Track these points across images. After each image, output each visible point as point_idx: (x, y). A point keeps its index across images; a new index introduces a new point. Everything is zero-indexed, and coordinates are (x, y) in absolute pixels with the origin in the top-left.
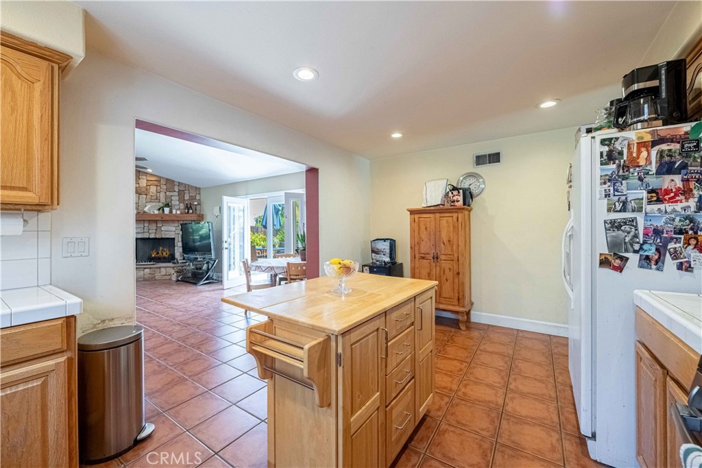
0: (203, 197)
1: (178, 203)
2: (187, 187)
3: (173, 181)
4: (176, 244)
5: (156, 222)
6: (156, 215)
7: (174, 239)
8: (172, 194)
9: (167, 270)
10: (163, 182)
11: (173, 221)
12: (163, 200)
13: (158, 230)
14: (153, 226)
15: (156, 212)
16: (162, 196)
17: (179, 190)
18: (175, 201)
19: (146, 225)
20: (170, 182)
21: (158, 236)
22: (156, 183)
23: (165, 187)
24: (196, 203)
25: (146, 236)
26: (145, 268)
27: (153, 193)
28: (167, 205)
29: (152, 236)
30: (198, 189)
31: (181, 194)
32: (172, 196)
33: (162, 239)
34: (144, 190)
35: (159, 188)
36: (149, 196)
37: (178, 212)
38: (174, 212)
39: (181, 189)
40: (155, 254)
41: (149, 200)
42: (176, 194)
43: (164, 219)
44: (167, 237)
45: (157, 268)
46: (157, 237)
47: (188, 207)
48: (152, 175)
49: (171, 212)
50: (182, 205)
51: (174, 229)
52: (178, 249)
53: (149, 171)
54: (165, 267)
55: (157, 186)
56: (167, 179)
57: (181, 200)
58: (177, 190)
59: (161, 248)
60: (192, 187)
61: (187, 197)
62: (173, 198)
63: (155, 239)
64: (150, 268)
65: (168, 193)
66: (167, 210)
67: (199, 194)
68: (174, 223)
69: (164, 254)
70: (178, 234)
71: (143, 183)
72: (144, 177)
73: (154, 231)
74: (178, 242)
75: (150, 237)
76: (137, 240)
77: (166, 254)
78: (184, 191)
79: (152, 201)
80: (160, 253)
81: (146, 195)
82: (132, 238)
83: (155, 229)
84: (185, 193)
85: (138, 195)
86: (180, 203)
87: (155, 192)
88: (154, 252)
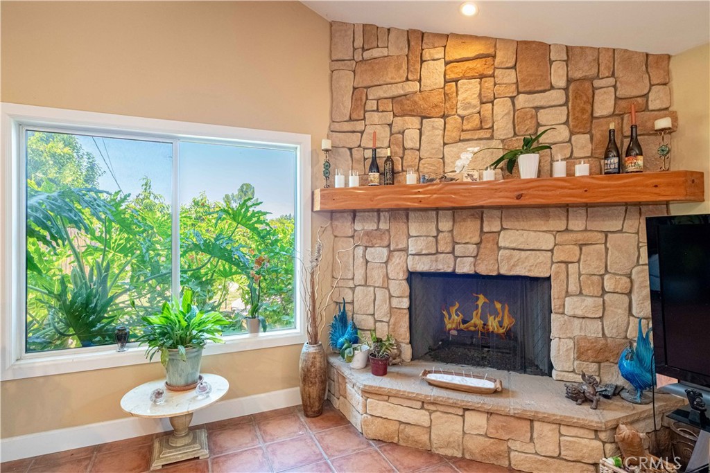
0: (689, 92)
1: (563, 133)
3: (545, 48)
4: (555, 304)
5: (479, 212)
7: (548, 280)
8: (539, 99)
10: (504, 57)
12: (503, 127)
13: (488, 246)
14: (469, 231)
15: (489, 175)
16: (502, 109)
17: (569, 81)
19: (445, 225)
20: (531, 53)
21: (486, 269)
22: (478, 65)
23: (511, 77)
24: (659, 125)
25: (443, 265)
27: (467, 106)
28: (530, 145)
29: (465, 267)
30: (657, 64)
31: (579, 93)
32: (537, 108)
33: (500, 277)
34: (437, 98)
35: (489, 83)
36: (453, 122)
37: (582, 170)
38: (560, 170)
39: (578, 75)
40: (457, 318)
41: (455, 135)
42: (557, 96)
44: (521, 271)
45: (519, 417)
46: (483, 270)
47: (619, 148)
48: (465, 38)
49: (546, 169)
50: (582, 141)
51: (547, 241)
52: (564, 326)
53: (469, 12)
55: (482, 77)
56: (521, 43)
57: (581, 119)
58: (563, 83)
59: (482, 300)
60: (628, 56)
61: (604, 105)
62: (544, 117)
63: (476, 276)
64: (490, 413)
65: (522, 100)
66: (528, 165)
67: (665, 84)
68: (547, 217)
69: (493, 324)
70: (567, 263)
71: (433, 74)
72: (438, 53)
73: (472, 249)
74: (567, 294)
75: (458, 271)
76: (412, 277)
77: (501, 324)
78: (591, 80)
79: (464, 136)
80: (476, 320)
81: (444, 117)
82: (397, 272)
83: (476, 239)
84: (594, 89)
85: (416, 120)
86: (572, 133)
87: (476, 102)
88: (453, 310)
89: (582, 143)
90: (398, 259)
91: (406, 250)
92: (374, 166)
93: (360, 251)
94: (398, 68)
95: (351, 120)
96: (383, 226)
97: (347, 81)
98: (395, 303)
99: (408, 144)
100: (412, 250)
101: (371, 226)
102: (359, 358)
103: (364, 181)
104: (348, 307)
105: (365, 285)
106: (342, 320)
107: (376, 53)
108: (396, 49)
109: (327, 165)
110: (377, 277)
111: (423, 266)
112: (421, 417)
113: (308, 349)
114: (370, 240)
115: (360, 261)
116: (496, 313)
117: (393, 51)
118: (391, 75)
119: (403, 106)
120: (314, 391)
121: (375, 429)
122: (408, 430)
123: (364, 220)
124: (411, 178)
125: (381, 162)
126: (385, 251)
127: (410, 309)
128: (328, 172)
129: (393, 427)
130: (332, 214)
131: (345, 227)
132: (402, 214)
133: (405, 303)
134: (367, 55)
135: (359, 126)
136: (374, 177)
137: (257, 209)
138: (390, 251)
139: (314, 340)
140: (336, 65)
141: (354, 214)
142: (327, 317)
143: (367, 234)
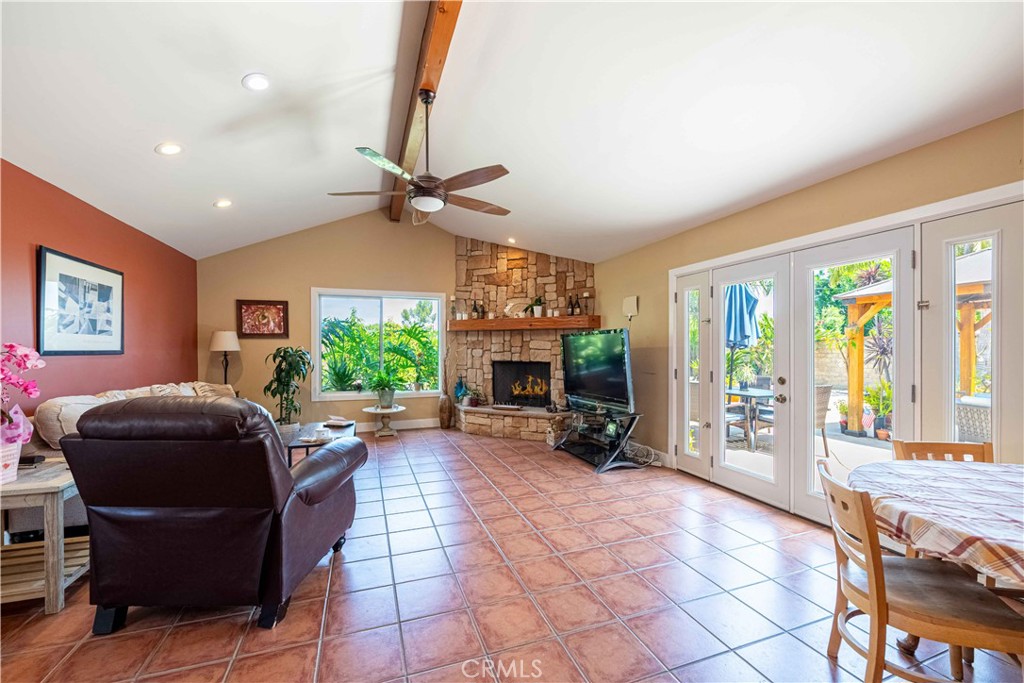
0: (601, 281)
1: (554, 296)
2: (570, 263)
3: (548, 256)
4: (552, 373)
5: (521, 332)
6: (519, 321)
7: (549, 364)
8: (545, 280)
9: (539, 424)
10: (532, 259)
11: (547, 331)
12: (531, 292)
13: (525, 347)
14: (517, 341)
15: (522, 315)
16: (531, 283)
17: (557, 272)
18: (551, 295)
19: (507, 338)
20: (542, 258)
21: (525, 359)
22: (521, 263)
23: (534, 269)
24: (586, 295)
25: (507, 357)
26: (505, 416)
27: (516, 282)
28: (539, 302)
29: (516, 358)
30: (589, 267)
31: (561, 278)
32: (545, 284)
33: (531, 363)
34: (504, 277)
35: (526, 271)
36: (511, 288)
37: (556, 314)
38: (549, 313)
39: (560, 270)
40: (519, 389)
41: (511, 295)
42: (552, 279)
43: (533, 327)
44: (538, 359)
45: (523, 417)
46: (523, 359)
47: (573, 304)
48: (515, 249)
49: (544, 313)
50: (562, 299)
51: (548, 345)
52: (555, 384)
53: (512, 241)
54: (537, 418)
55: (523, 268)
56: (538, 254)
57: (561, 290)
58: (553, 273)
59: (531, 379)
60: (579, 262)
61: (570, 284)
62: (547, 288)
63: (521, 363)
64: (513, 416)
65: (539, 280)
66: (538, 310)
67: (592, 276)
68: (548, 334)
69: (537, 389)
70: (556, 355)
71: (502, 265)
72: (504, 255)
73: (518, 348)
74: (556, 369)
75: (514, 360)
76: (494, 364)
77: (541, 390)
78: (564, 272)
79: (516, 295)
80: (529, 388)
81: (507, 286)
82: (487, 362)
83: (520, 345)
84: (566, 277)
85: (495, 287)
86: (558, 296)
87: (520, 280)
88: (517, 385)
89: (562, 301)
90: (487, 355)
91: (490, 350)
92: (475, 309)
93: (469, 351)
94: (487, 261)
95: (466, 285)
96: (480, 339)
97: (463, 266)
98: (486, 376)
99: (491, 299)
100: (493, 350)
101: (474, 339)
102: (466, 400)
103: (470, 315)
104: (464, 380)
105: (472, 368)
106: (460, 385)
107: (477, 253)
108: (486, 251)
109: (453, 308)
110: (477, 364)
111: (498, 358)
112: (487, 421)
113: (442, 396)
114: (474, 345)
115: (469, 356)
116: (537, 384)
117: (485, 252)
118: (483, 264)
119: (489, 279)
120: (446, 416)
121: (471, 428)
122: (483, 428)
123: (472, 335)
124: (491, 316)
125: (478, 307)
126: (481, 351)
127: (493, 379)
128: (454, 313)
129: (477, 427)
130: (457, 333)
131: (463, 339)
132: (489, 333)
133: (490, 376)
134: (473, 253)
135: (469, 289)
136: (475, 314)
137: (420, 329)
138: (484, 352)
139: (446, 393)
140: (459, 258)
141: (467, 333)
142: (453, 382)
143: (473, 342)
